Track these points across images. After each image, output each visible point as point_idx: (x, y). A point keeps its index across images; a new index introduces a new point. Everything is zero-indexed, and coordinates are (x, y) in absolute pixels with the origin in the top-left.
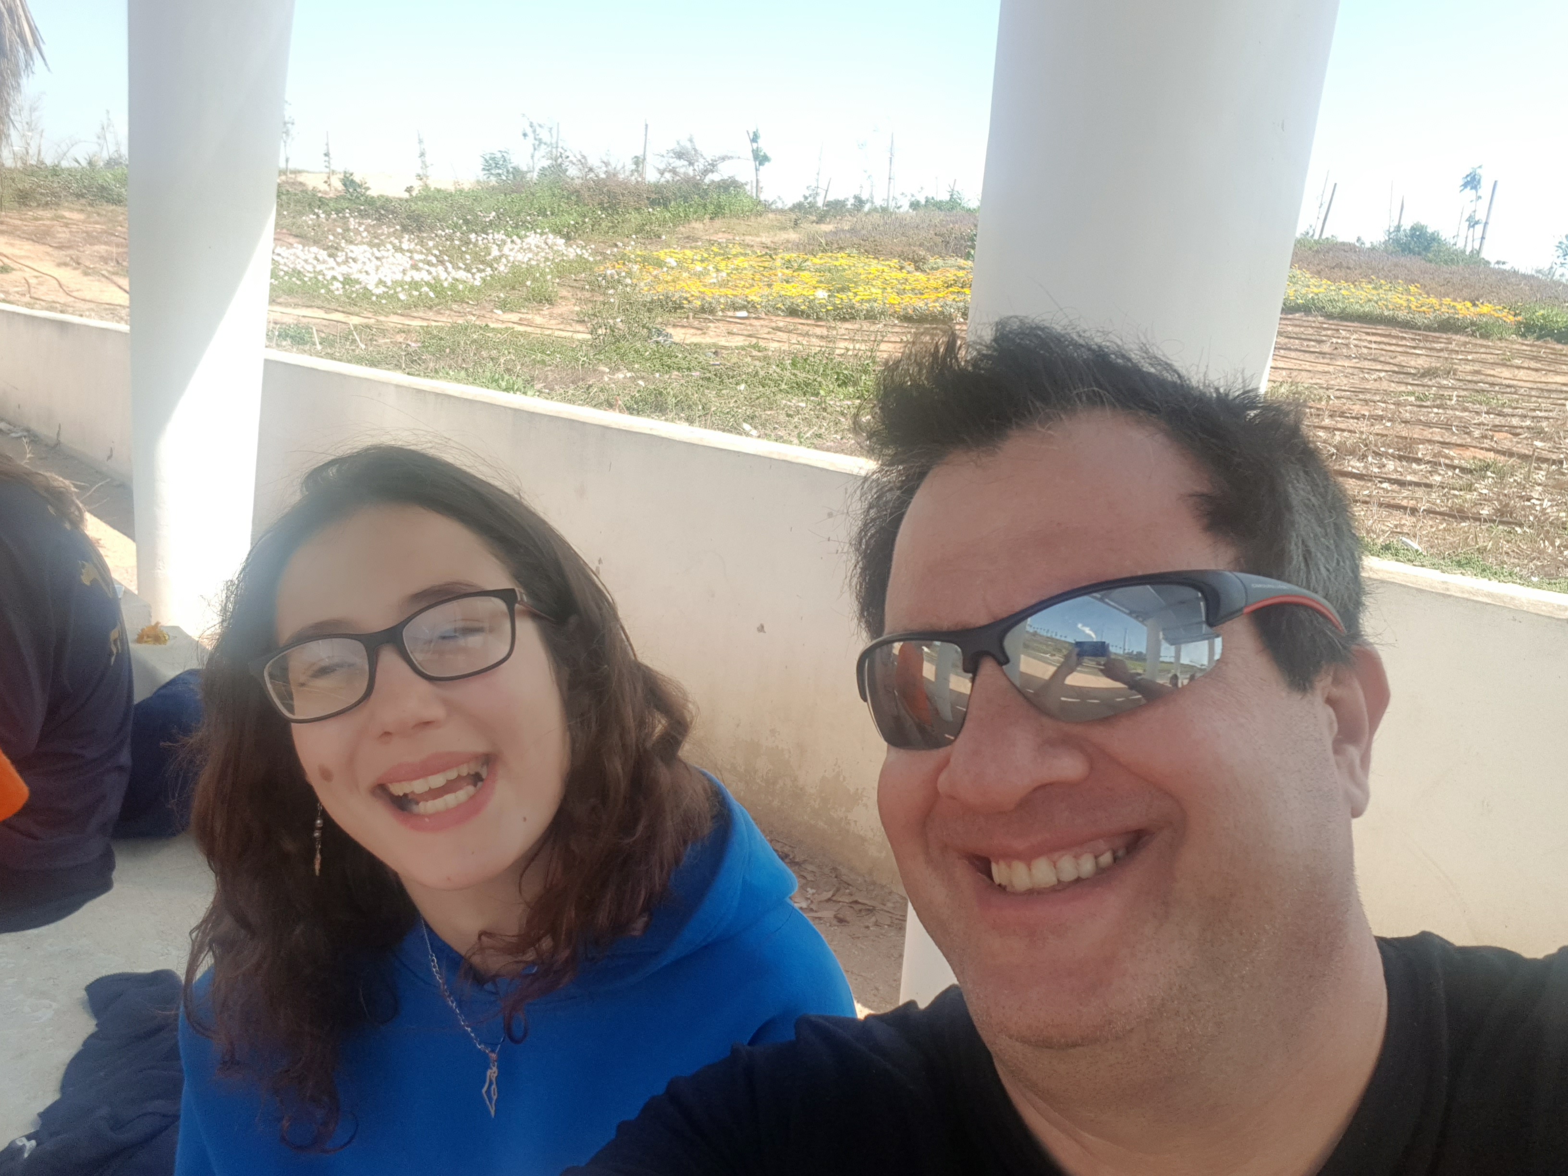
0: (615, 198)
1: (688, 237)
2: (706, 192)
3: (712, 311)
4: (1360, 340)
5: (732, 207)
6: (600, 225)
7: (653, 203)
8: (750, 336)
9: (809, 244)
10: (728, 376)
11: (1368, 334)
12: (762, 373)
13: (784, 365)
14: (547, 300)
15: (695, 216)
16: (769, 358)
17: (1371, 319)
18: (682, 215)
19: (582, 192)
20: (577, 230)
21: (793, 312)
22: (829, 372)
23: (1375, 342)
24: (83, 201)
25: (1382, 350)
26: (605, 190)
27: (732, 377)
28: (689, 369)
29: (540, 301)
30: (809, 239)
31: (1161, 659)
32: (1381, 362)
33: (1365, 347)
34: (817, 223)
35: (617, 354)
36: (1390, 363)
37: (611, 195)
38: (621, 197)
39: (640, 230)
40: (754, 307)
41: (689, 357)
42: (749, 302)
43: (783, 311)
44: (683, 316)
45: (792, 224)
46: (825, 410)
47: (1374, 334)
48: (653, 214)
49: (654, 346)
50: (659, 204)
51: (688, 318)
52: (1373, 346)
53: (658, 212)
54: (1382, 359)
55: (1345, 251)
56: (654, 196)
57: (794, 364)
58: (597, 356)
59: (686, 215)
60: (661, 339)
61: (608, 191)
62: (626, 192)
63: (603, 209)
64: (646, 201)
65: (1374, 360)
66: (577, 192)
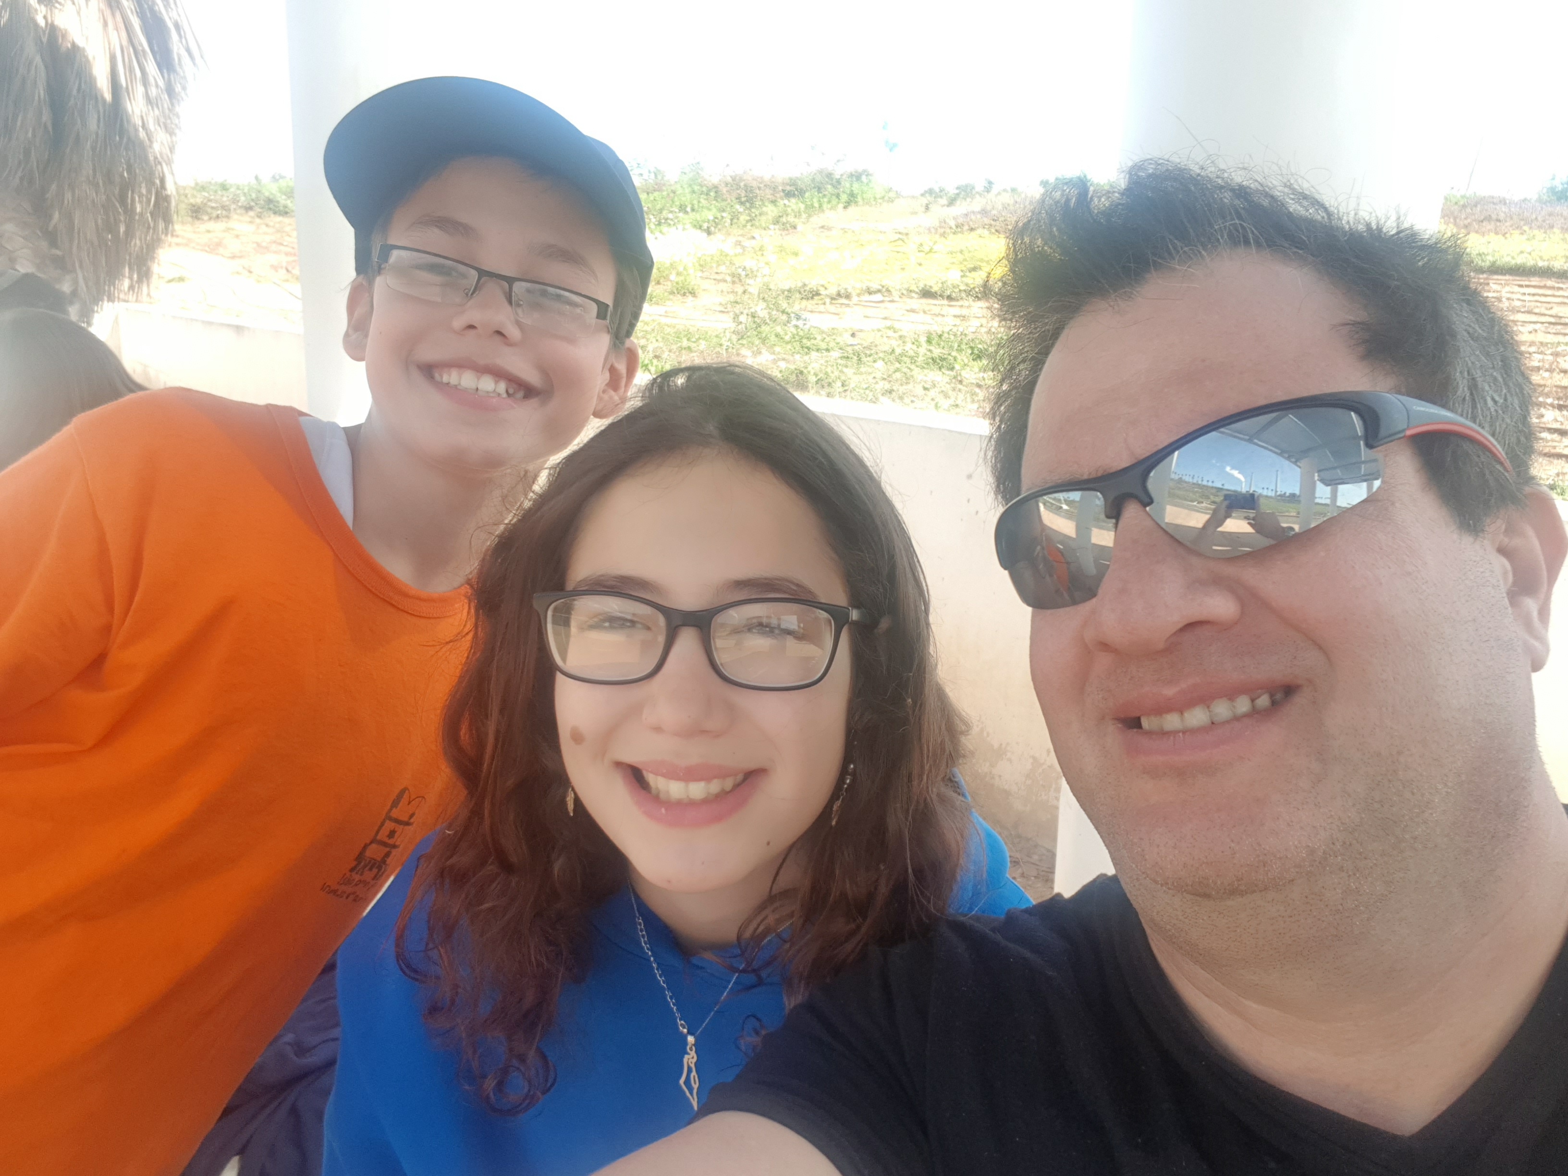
0: (751, 191)
1: (823, 227)
2: (839, 182)
3: (848, 296)
4: (1512, 293)
5: (864, 196)
6: (738, 219)
7: (789, 195)
8: (885, 318)
9: (940, 227)
10: (866, 354)
11: (1521, 286)
12: (898, 351)
13: (920, 342)
14: (690, 293)
15: (829, 206)
16: (905, 337)
17: (1523, 271)
18: (816, 205)
19: (720, 187)
20: (717, 224)
21: (927, 294)
22: (963, 347)
23: (1529, 294)
24: (251, 213)
25: (1536, 301)
26: (742, 184)
27: (870, 356)
28: (827, 350)
29: (684, 294)
30: (940, 222)
31: (1317, 501)
32: (1536, 314)
33: (1519, 300)
34: (948, 206)
35: (759, 338)
36: (1545, 315)
37: (748, 189)
38: (758, 191)
39: (776, 221)
40: (888, 291)
41: (828, 339)
42: (883, 287)
43: (917, 293)
44: (820, 302)
45: (923, 209)
46: (961, 382)
47: (1527, 286)
48: (789, 206)
49: (794, 331)
50: (794, 195)
51: (824, 304)
52: (1527, 298)
53: (794, 204)
54: (1537, 310)
55: (1494, 203)
56: (788, 188)
57: (929, 341)
58: (740, 342)
59: (821, 206)
60: (800, 323)
61: (745, 185)
62: (762, 186)
63: (742, 203)
64: (782, 194)
65: (1529, 312)
66: (716, 187)
